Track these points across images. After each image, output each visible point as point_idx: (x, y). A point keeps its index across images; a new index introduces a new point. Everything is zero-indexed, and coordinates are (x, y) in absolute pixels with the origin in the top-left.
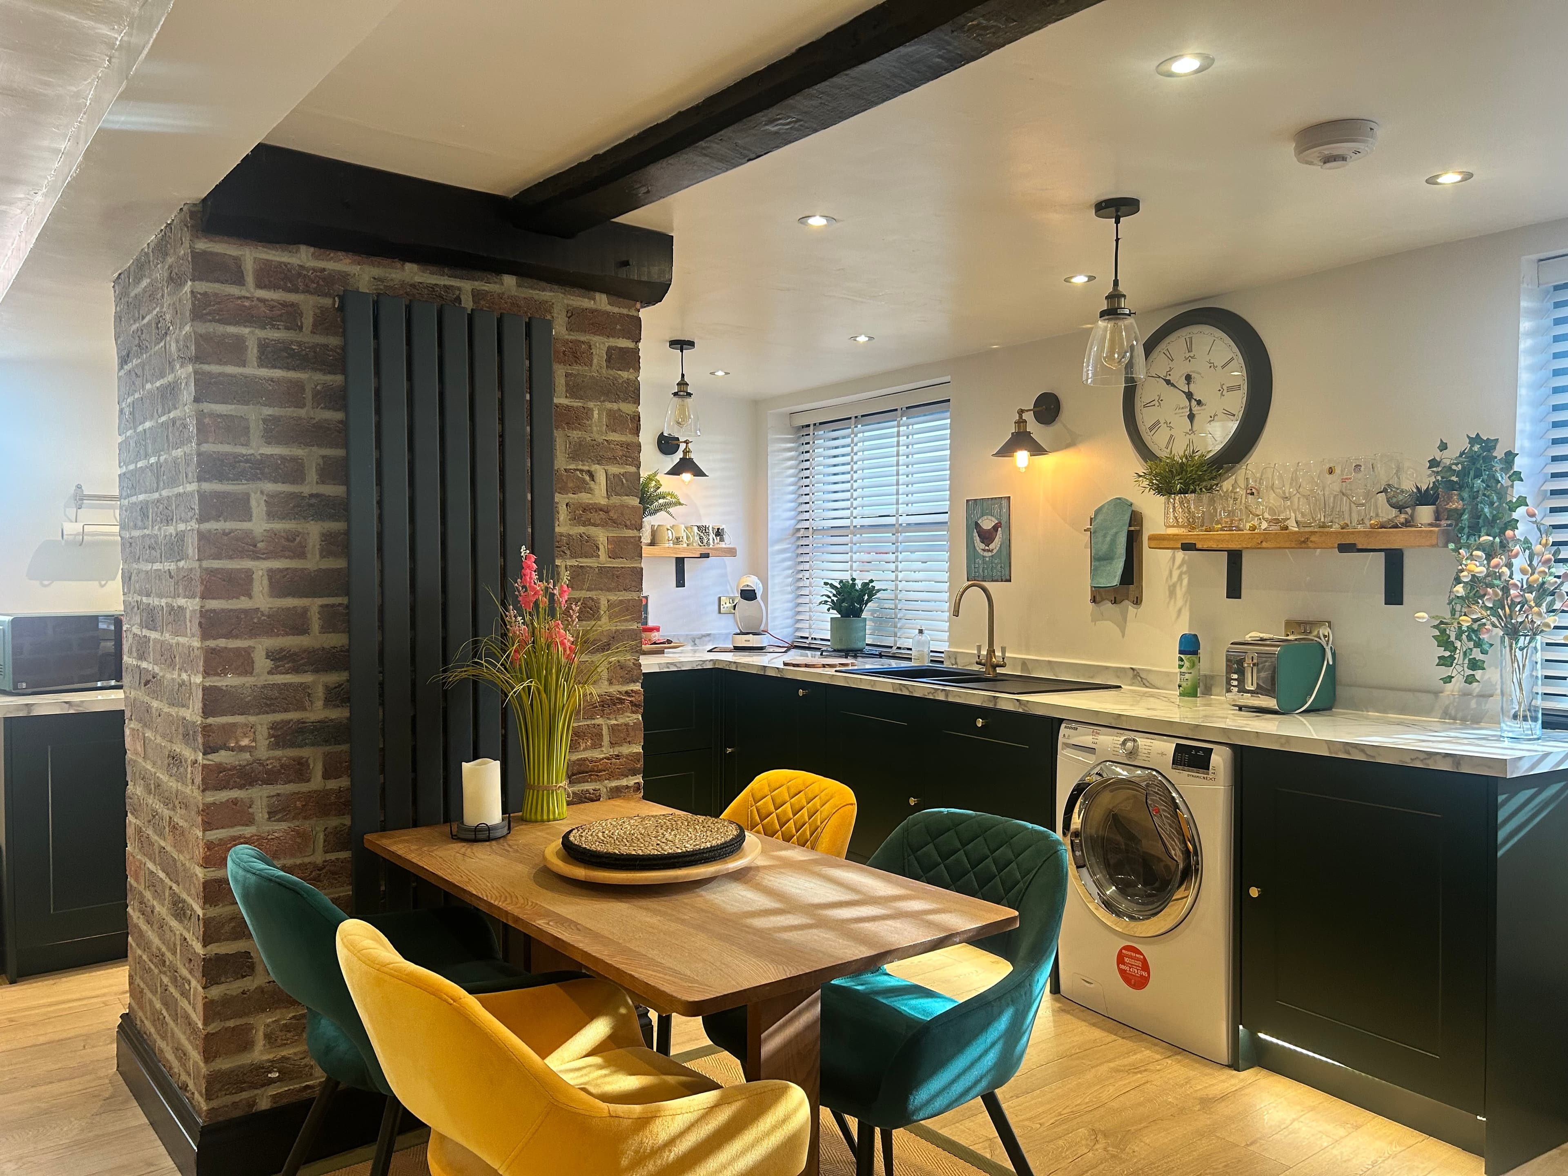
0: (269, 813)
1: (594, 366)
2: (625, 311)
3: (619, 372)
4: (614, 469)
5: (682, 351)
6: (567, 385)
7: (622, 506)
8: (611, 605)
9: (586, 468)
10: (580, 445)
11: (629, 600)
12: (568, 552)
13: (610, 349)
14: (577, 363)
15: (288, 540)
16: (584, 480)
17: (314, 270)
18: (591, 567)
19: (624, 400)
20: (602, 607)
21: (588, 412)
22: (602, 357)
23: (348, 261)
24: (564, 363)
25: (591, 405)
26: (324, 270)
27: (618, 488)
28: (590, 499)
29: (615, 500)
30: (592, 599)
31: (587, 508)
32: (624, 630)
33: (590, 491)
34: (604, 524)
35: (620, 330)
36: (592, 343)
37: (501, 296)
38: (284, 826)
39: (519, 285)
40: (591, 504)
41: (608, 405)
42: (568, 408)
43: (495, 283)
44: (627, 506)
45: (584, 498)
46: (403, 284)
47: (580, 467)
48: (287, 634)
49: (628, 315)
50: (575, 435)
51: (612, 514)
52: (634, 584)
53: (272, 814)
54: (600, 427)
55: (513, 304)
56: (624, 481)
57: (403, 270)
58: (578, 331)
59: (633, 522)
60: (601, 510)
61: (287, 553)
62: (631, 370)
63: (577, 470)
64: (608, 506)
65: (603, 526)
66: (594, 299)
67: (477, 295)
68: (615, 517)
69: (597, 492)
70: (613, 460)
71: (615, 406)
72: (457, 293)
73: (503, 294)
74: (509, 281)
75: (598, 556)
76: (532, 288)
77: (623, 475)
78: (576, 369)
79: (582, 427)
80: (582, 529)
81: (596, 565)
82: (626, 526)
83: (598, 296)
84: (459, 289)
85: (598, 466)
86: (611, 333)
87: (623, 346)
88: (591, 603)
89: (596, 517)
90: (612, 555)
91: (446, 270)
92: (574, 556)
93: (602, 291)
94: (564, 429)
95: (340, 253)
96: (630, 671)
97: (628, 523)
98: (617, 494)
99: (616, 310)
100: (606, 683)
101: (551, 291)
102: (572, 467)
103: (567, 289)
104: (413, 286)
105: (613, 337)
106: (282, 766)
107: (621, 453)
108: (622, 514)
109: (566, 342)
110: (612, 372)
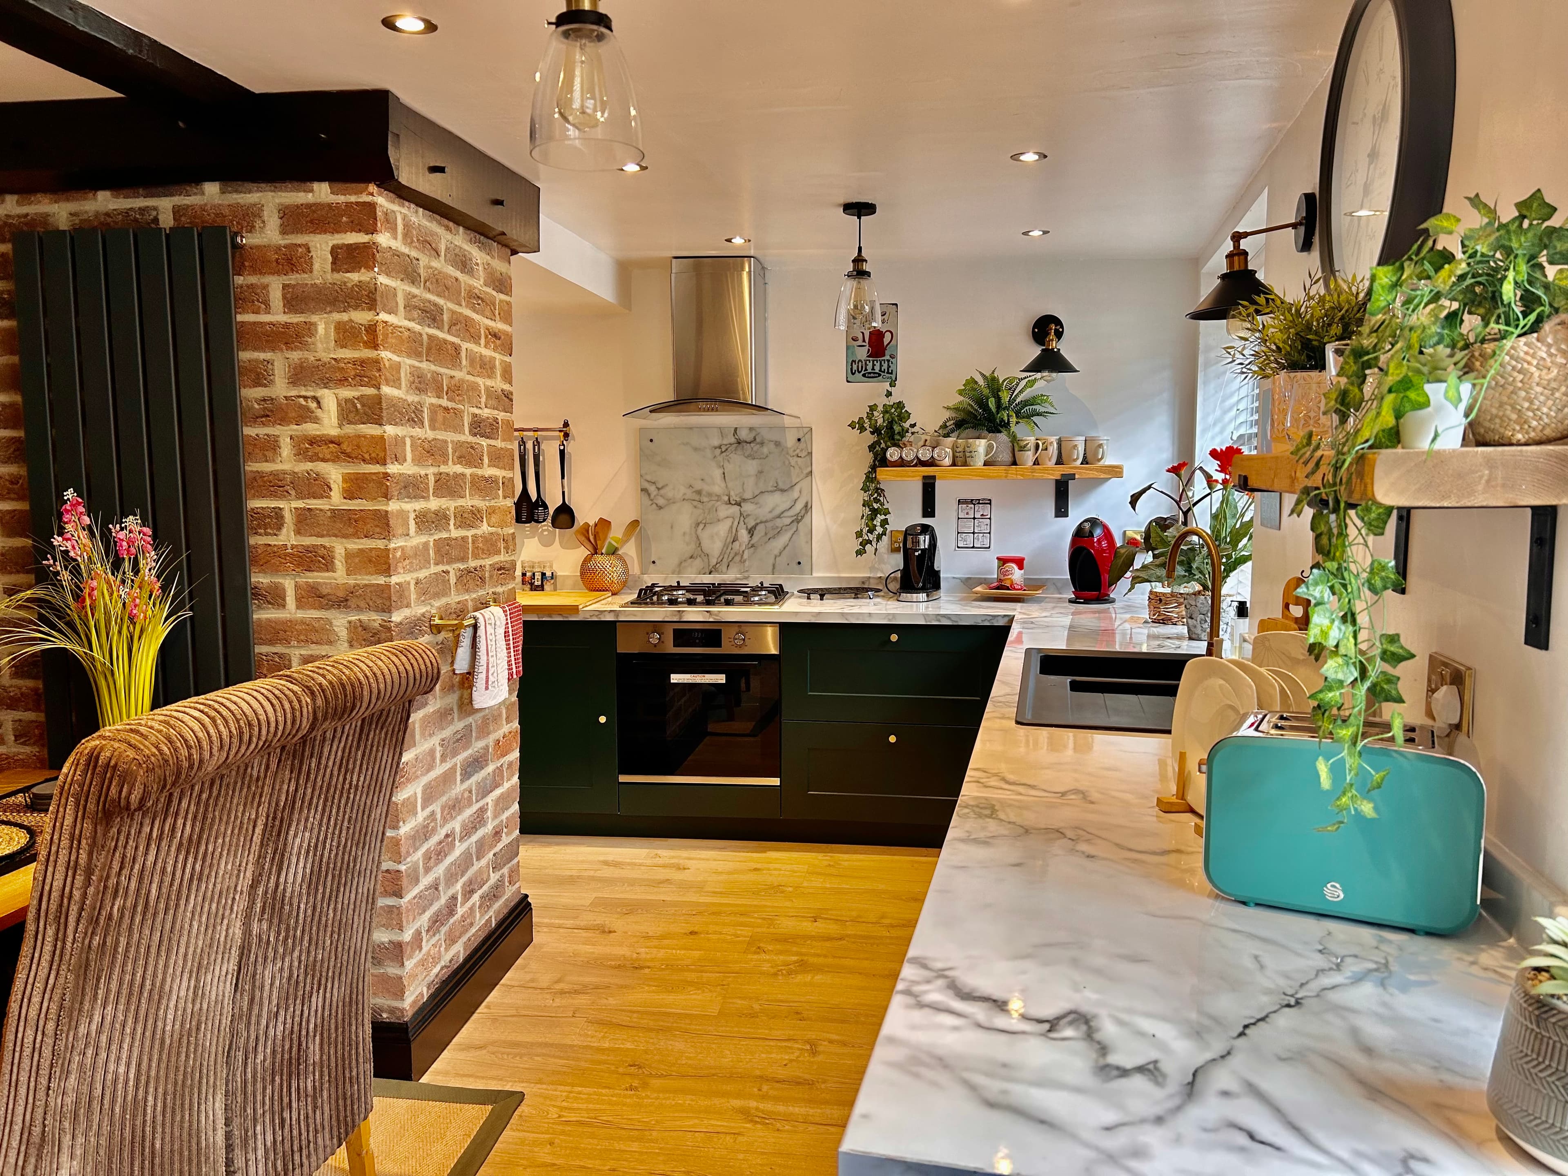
0: (16, 736)
1: (315, 272)
2: (353, 199)
3: (348, 275)
4: (347, 393)
5: (859, 218)
6: (284, 297)
7: (359, 436)
8: (349, 556)
9: (311, 394)
10: (302, 367)
11: (371, 549)
12: (293, 492)
13: (334, 251)
14: (292, 271)
15: (12, 483)
16: (308, 409)
17: (19, 216)
18: (321, 510)
19: (356, 307)
20: (337, 556)
21: (310, 328)
22: (325, 260)
23: (47, 201)
24: (278, 273)
25: (314, 318)
26: (27, 215)
27: (352, 415)
28: (318, 430)
29: (349, 429)
30: (325, 547)
31: (314, 441)
32: (366, 585)
33: (316, 420)
34: (334, 459)
35: (347, 223)
36: (311, 244)
37: (203, 208)
38: (27, 749)
39: (223, 192)
40: (318, 436)
41: (337, 316)
42: (286, 325)
43: (195, 194)
44: (364, 437)
45: (310, 429)
46: (97, 214)
47: (303, 393)
48: (18, 572)
49: (357, 203)
50: (295, 356)
51: (344, 446)
52: (378, 530)
53: (17, 737)
54: (327, 343)
55: (217, 215)
56: (359, 406)
57: (95, 199)
58: (293, 233)
59: (373, 455)
60: (332, 442)
61: (12, 496)
62: (363, 270)
63: (300, 397)
64: (339, 436)
65: (333, 461)
66: (312, 191)
67: (177, 211)
68: (349, 450)
69: (326, 421)
70: (343, 382)
71: (345, 317)
72: (154, 213)
73: (206, 205)
74: (212, 189)
75: (329, 497)
76: (237, 191)
77: (358, 399)
78: (293, 279)
79: (304, 346)
80: (309, 466)
81: (327, 507)
82: (364, 460)
83: (316, 186)
84: (155, 209)
85: (326, 391)
86: (337, 229)
87: (351, 242)
88: (322, 552)
89: (324, 451)
90: (349, 495)
91: (141, 191)
92: (300, 496)
93: (321, 179)
94: (281, 350)
95: (39, 195)
96: (375, 634)
97: (367, 456)
98: (350, 423)
99: (341, 199)
100: (346, 645)
101: (258, 191)
102: (293, 393)
103: (277, 185)
104: (107, 214)
105: (338, 232)
106: (22, 694)
107: (353, 373)
108: (358, 447)
109: (278, 248)
110: (337, 276)
